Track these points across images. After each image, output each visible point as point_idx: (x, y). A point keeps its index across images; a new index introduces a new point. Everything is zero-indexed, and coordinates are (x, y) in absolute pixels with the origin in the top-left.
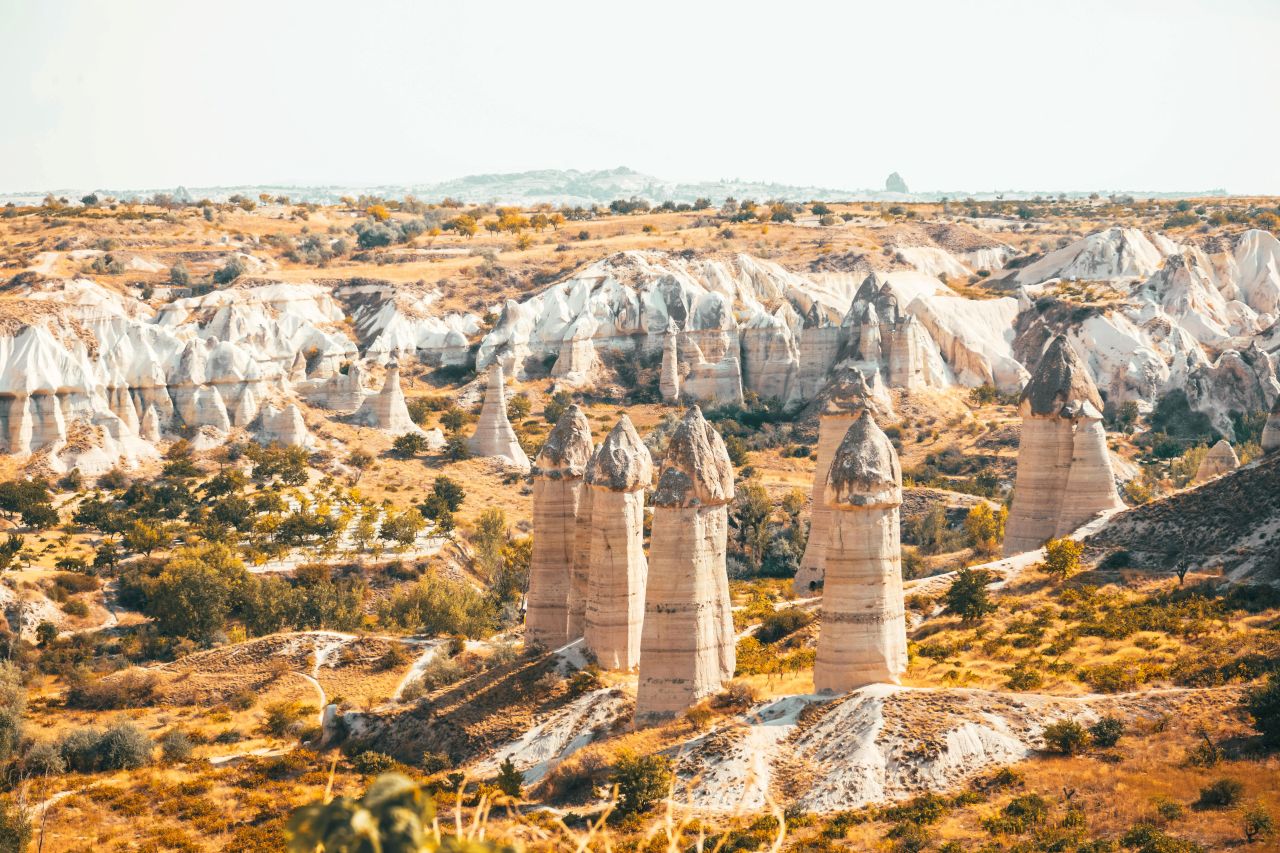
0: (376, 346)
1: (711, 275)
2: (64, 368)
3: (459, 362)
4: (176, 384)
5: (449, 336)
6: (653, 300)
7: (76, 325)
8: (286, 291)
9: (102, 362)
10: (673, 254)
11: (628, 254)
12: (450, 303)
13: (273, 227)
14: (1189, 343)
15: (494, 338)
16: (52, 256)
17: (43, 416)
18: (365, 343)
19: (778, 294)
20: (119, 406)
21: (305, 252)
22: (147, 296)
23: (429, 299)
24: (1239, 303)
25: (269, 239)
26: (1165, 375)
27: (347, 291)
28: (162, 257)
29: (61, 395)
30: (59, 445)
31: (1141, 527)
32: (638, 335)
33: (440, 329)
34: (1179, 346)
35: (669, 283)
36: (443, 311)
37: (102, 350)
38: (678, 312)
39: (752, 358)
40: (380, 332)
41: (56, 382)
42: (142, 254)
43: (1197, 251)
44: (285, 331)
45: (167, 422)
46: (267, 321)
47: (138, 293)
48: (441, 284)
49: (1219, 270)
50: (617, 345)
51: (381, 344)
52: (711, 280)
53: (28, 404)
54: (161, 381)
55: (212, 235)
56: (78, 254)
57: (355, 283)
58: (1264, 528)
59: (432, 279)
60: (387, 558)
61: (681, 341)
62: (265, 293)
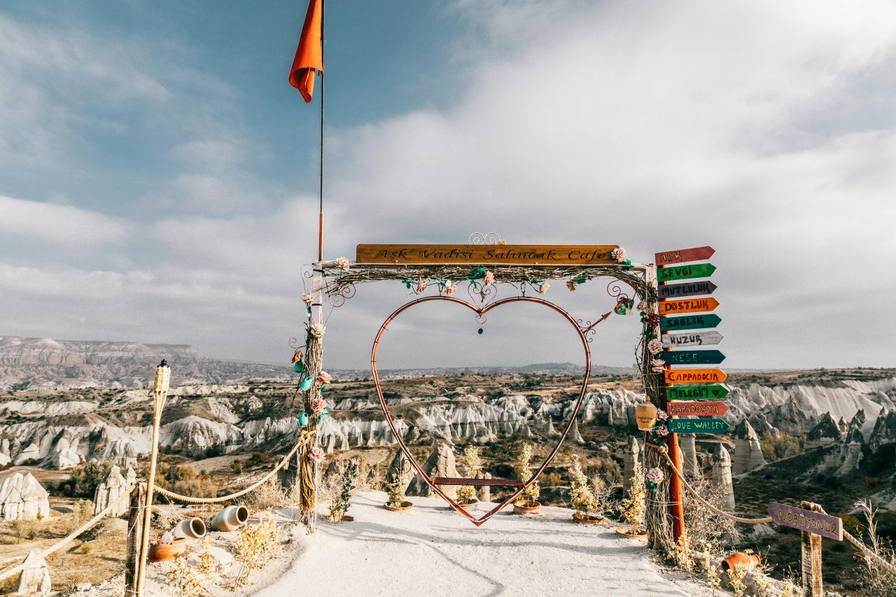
0: (539, 411)
1: (618, 394)
2: (475, 417)
3: (559, 415)
4: (501, 420)
5: (556, 409)
6: (605, 401)
7: (477, 407)
8: (517, 398)
9: (483, 416)
10: (608, 389)
11: (598, 389)
12: (555, 401)
13: (507, 381)
14: (741, 412)
15: (567, 409)
16: (460, 388)
17: (472, 428)
18: (536, 410)
19: (634, 399)
20: (488, 426)
21: (516, 387)
22: (482, 398)
23: (550, 400)
24: (752, 402)
25: (506, 384)
26: (736, 420)
27: (530, 398)
28: (484, 389)
29: (475, 423)
30: (475, 435)
31: (774, 468)
32: (602, 409)
33: (553, 407)
34: (739, 413)
35: (608, 397)
36: (553, 403)
37: (483, 413)
38: (611, 403)
39: (630, 415)
40: (539, 407)
41: (474, 421)
42: (480, 388)
43: (739, 389)
44: (517, 407)
45: (498, 430)
46: (513, 405)
47: (480, 397)
48: (552, 396)
49: (746, 393)
50: (597, 411)
51: (540, 410)
52: (617, 395)
53: (468, 426)
54: (497, 420)
55: (494, 383)
56: (466, 388)
57: (532, 395)
58: (810, 470)
59: (550, 395)
60: (560, 466)
61: (613, 410)
62: (512, 398)
